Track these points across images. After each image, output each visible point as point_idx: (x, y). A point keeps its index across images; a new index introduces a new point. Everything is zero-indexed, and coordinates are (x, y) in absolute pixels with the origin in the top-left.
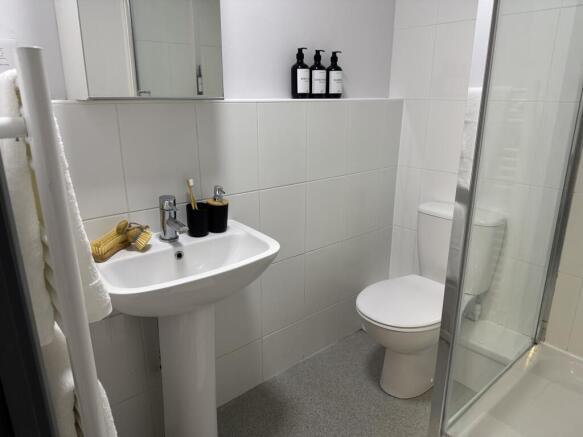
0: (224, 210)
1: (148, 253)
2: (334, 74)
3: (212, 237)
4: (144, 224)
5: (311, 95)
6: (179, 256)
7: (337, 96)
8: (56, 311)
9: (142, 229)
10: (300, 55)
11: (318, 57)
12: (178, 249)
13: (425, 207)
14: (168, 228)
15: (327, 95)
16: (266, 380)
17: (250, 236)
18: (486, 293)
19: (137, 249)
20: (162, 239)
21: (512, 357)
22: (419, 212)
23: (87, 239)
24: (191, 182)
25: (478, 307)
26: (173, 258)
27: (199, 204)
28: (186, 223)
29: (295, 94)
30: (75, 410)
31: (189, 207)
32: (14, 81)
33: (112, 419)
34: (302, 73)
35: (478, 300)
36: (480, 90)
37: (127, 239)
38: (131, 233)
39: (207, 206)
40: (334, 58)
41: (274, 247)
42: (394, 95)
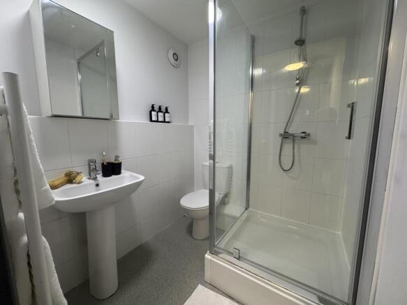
0: (120, 165)
1: (81, 184)
2: (166, 115)
3: (114, 177)
4: (79, 171)
5: (157, 121)
6: (97, 185)
7: (169, 122)
8: (20, 202)
9: (78, 174)
10: (153, 107)
11: (160, 108)
12: (97, 182)
13: (204, 163)
14: (92, 173)
15: (164, 122)
16: (143, 242)
17: (131, 176)
18: (228, 193)
19: (75, 183)
20: (89, 179)
21: (239, 215)
22: (203, 165)
23: (41, 167)
24: (104, 153)
25: (226, 199)
26: (94, 186)
27: (108, 163)
28: (101, 170)
29: (151, 120)
30: (28, 255)
31: (103, 164)
32: (3, 91)
33: (52, 258)
34: (153, 113)
35: (226, 196)
36: (212, 121)
37: (70, 179)
38: (73, 175)
39: (112, 163)
40: (167, 109)
41: (142, 178)
42: (191, 123)
